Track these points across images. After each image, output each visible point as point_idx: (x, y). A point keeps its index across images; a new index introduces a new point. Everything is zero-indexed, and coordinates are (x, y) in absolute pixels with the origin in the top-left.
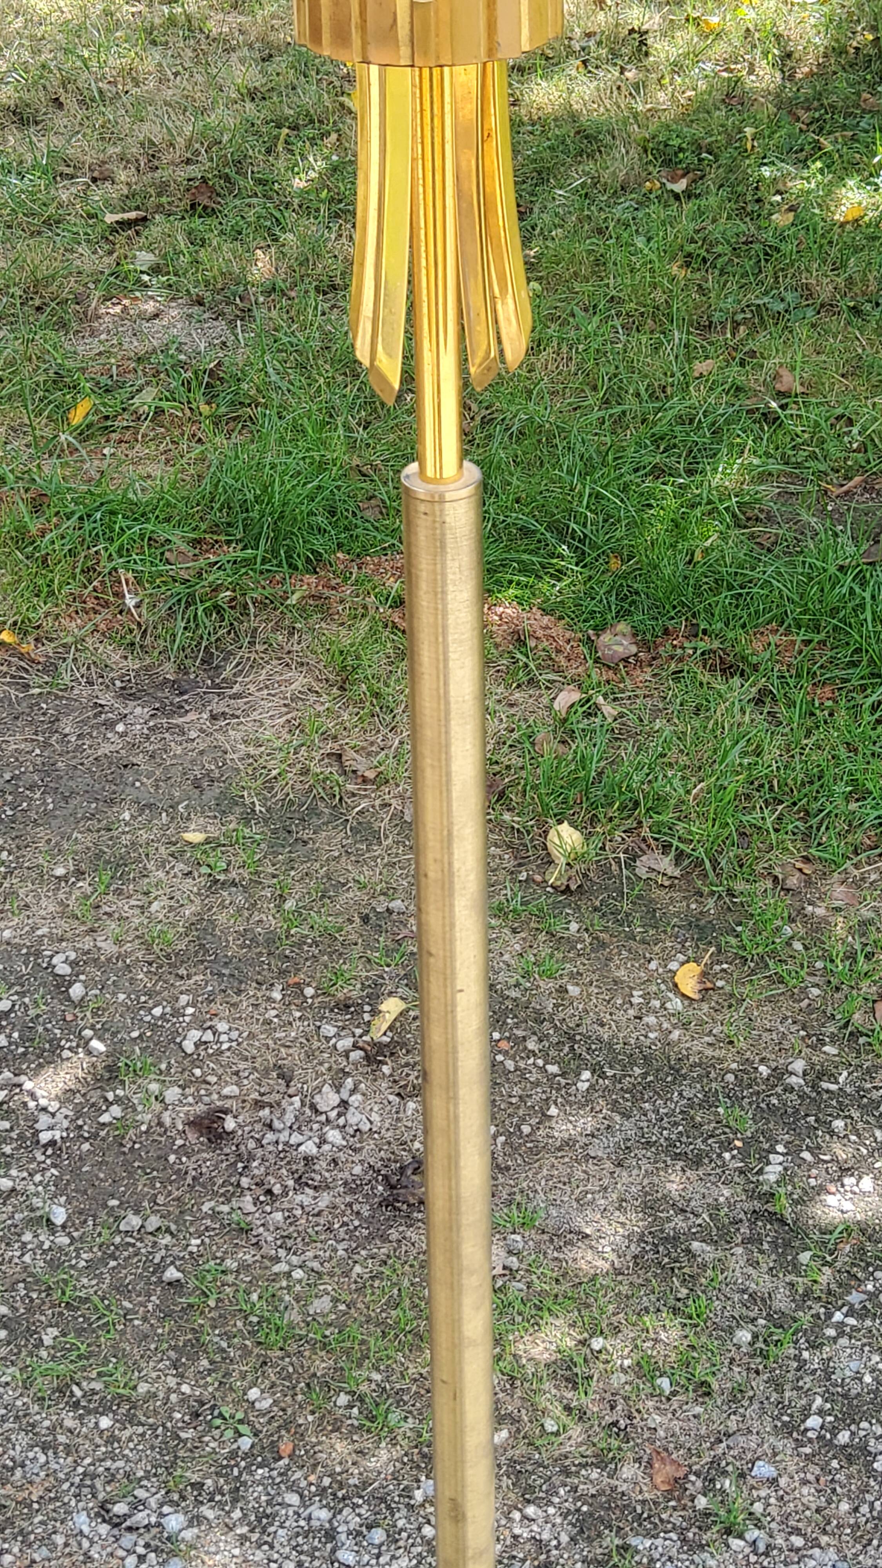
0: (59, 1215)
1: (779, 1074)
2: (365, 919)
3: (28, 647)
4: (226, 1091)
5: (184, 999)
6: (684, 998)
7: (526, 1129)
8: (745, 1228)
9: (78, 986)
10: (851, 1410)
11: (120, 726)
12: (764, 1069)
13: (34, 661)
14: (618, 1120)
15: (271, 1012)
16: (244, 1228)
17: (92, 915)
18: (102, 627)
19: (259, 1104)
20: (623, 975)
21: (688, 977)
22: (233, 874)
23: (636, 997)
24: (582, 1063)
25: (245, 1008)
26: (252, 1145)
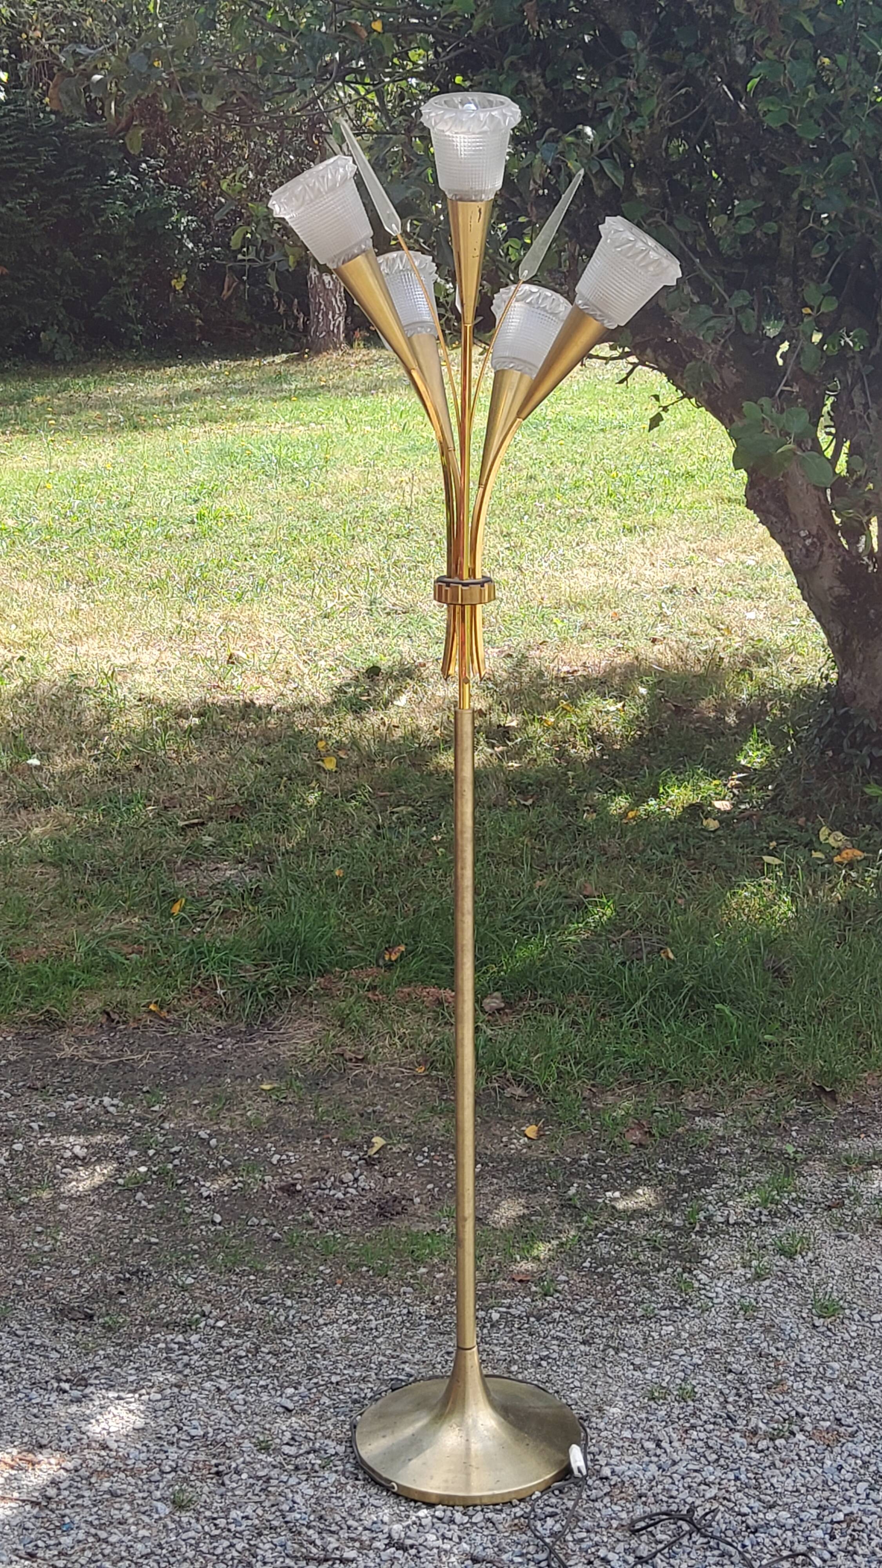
0: (218, 1218)
1: (575, 1161)
3: (164, 1013)
4: (296, 1176)
5: (269, 1145)
6: (529, 1138)
7: (449, 1185)
8: (557, 1210)
9: (213, 1142)
10: (604, 1262)
11: (220, 1046)
12: (568, 1159)
13: (167, 1021)
14: (495, 1181)
15: (316, 1149)
16: (310, 1223)
17: (216, 1117)
18: (204, 1005)
19: (313, 1180)
20: (498, 1132)
21: (531, 1131)
22: (290, 1100)
23: (504, 1139)
24: (477, 1162)
25: (302, 1148)
26: (310, 1195)
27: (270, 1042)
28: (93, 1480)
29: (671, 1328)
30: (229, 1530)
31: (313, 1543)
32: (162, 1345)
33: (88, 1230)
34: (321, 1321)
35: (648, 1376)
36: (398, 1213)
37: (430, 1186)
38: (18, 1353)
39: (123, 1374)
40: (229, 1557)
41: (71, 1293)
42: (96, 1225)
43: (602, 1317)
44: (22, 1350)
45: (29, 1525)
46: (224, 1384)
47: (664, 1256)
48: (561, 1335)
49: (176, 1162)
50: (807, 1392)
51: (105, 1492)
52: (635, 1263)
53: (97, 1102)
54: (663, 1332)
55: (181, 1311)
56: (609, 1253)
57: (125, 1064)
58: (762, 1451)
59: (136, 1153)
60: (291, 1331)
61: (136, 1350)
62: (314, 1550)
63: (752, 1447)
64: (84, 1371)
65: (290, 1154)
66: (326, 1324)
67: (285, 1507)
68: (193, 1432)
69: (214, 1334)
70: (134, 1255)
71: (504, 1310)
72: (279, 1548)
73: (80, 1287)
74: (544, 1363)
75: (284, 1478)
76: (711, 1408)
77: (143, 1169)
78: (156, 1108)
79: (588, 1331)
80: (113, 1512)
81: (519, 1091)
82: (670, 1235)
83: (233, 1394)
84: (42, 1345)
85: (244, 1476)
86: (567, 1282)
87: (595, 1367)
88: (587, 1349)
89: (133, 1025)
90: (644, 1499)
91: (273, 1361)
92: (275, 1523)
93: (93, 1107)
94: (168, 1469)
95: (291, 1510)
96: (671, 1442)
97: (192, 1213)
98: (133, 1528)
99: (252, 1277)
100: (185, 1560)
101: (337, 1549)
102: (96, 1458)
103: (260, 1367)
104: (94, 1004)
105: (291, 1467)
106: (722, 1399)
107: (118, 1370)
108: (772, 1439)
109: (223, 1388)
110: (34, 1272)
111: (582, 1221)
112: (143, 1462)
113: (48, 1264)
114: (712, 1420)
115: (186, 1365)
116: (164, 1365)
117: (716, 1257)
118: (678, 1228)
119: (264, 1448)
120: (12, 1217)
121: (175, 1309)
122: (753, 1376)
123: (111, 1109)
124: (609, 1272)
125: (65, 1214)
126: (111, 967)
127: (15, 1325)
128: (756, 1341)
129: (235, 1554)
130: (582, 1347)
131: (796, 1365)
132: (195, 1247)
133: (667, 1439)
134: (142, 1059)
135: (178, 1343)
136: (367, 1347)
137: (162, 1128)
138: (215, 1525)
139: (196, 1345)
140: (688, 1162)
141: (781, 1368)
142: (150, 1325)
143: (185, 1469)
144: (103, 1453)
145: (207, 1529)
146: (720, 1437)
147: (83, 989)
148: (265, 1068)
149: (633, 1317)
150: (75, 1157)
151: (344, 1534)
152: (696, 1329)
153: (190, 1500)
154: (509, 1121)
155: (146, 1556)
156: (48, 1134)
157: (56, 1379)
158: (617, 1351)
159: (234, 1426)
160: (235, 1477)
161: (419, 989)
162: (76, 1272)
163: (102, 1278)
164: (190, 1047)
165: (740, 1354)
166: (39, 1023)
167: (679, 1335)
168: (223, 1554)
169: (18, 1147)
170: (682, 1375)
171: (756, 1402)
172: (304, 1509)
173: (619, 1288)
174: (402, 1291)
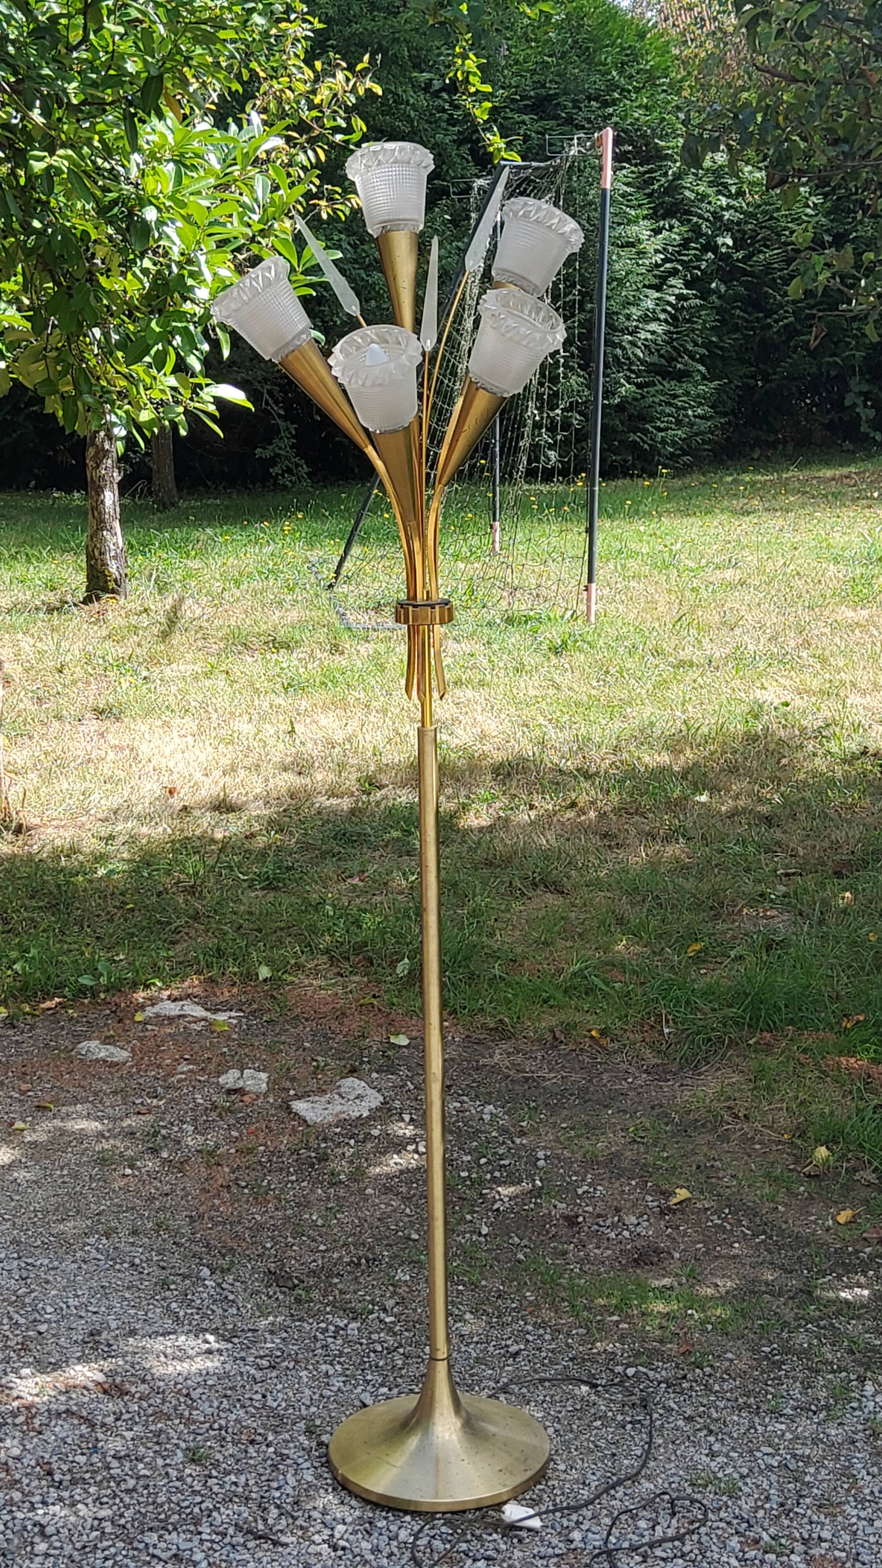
0: (485, 1230)
2: (698, 1167)
3: (605, 1041)
4: (586, 1209)
5: (589, 1176)
6: (836, 1222)
7: (718, 1248)
8: (792, 1294)
9: (541, 1163)
10: (788, 1351)
14: (765, 1254)
15: (627, 1188)
17: (568, 1143)
18: (648, 1040)
19: (599, 1216)
20: (813, 1210)
21: (845, 1216)
23: (812, 1218)
24: (764, 1232)
25: (617, 1184)
26: (586, 1228)
27: (682, 1085)
28: (151, 1419)
29: (783, 1427)
30: (211, 1490)
31: (265, 1520)
32: (323, 1325)
33: (371, 1216)
35: (713, 1464)
36: (650, 1264)
37: (701, 1246)
38: (208, 1302)
39: (268, 1340)
40: (188, 1511)
41: (302, 1264)
43: (729, 1401)
44: (214, 1301)
45: (69, 1440)
46: (336, 1370)
47: (853, 1361)
48: (674, 1406)
49: (497, 1174)
50: (854, 1520)
51: (151, 1431)
52: (817, 1359)
54: (770, 1429)
56: (802, 1344)
57: (534, 1080)
58: (746, 1560)
59: (469, 1158)
61: (300, 1324)
62: (261, 1527)
65: (599, 1188)
66: (477, 1343)
67: (275, 1485)
68: (270, 1403)
69: (376, 1325)
71: (646, 1370)
72: (235, 1516)
73: (315, 1261)
74: (629, 1426)
75: (300, 1461)
76: (740, 1508)
77: (464, 1174)
78: (524, 1124)
79: (701, 1409)
80: (141, 1448)
82: (878, 1342)
83: (335, 1381)
84: (233, 1301)
85: (271, 1449)
86: (731, 1360)
87: (673, 1442)
88: (684, 1425)
92: (254, 1495)
93: (474, 1111)
94: (217, 1426)
95: (278, 1489)
96: (669, 1527)
97: (471, 1221)
98: (141, 1466)
101: (281, 1531)
102: (174, 1402)
103: (381, 1363)
105: (317, 1454)
107: (268, 1336)
108: (766, 1552)
109: (331, 1372)
110: (289, 1239)
111: (805, 1310)
112: (205, 1416)
113: (309, 1236)
114: (728, 1519)
115: (323, 1347)
119: (309, 1432)
120: (320, 1191)
122: (816, 1491)
123: (487, 1117)
124: (783, 1362)
127: (229, 1279)
128: (855, 1460)
129: (196, 1510)
130: (681, 1422)
131: (872, 1492)
134: (552, 1079)
135: (338, 1327)
136: (490, 1372)
137: (513, 1142)
139: (349, 1332)
141: (853, 1492)
142: (333, 1306)
143: (230, 1430)
144: (182, 1400)
146: (719, 1537)
147: (551, 1007)
148: (652, 1108)
149: (758, 1408)
150: (416, 1151)
151: (299, 1522)
152: (806, 1434)
153: (207, 1457)
154: (835, 1202)
155: (128, 1491)
156: (411, 1127)
157: (215, 1331)
158: (711, 1432)
159: (308, 1407)
160: (264, 1448)
161: (853, 1060)
162: (322, 1248)
163: (341, 1258)
164: (605, 1076)
165: (826, 1468)
166: (491, 1029)
167: (783, 1435)
168: (187, 1507)
169: (375, 1132)
170: (745, 1471)
171: (791, 1515)
172: (289, 1490)
173: (772, 1380)
174: (574, 1332)
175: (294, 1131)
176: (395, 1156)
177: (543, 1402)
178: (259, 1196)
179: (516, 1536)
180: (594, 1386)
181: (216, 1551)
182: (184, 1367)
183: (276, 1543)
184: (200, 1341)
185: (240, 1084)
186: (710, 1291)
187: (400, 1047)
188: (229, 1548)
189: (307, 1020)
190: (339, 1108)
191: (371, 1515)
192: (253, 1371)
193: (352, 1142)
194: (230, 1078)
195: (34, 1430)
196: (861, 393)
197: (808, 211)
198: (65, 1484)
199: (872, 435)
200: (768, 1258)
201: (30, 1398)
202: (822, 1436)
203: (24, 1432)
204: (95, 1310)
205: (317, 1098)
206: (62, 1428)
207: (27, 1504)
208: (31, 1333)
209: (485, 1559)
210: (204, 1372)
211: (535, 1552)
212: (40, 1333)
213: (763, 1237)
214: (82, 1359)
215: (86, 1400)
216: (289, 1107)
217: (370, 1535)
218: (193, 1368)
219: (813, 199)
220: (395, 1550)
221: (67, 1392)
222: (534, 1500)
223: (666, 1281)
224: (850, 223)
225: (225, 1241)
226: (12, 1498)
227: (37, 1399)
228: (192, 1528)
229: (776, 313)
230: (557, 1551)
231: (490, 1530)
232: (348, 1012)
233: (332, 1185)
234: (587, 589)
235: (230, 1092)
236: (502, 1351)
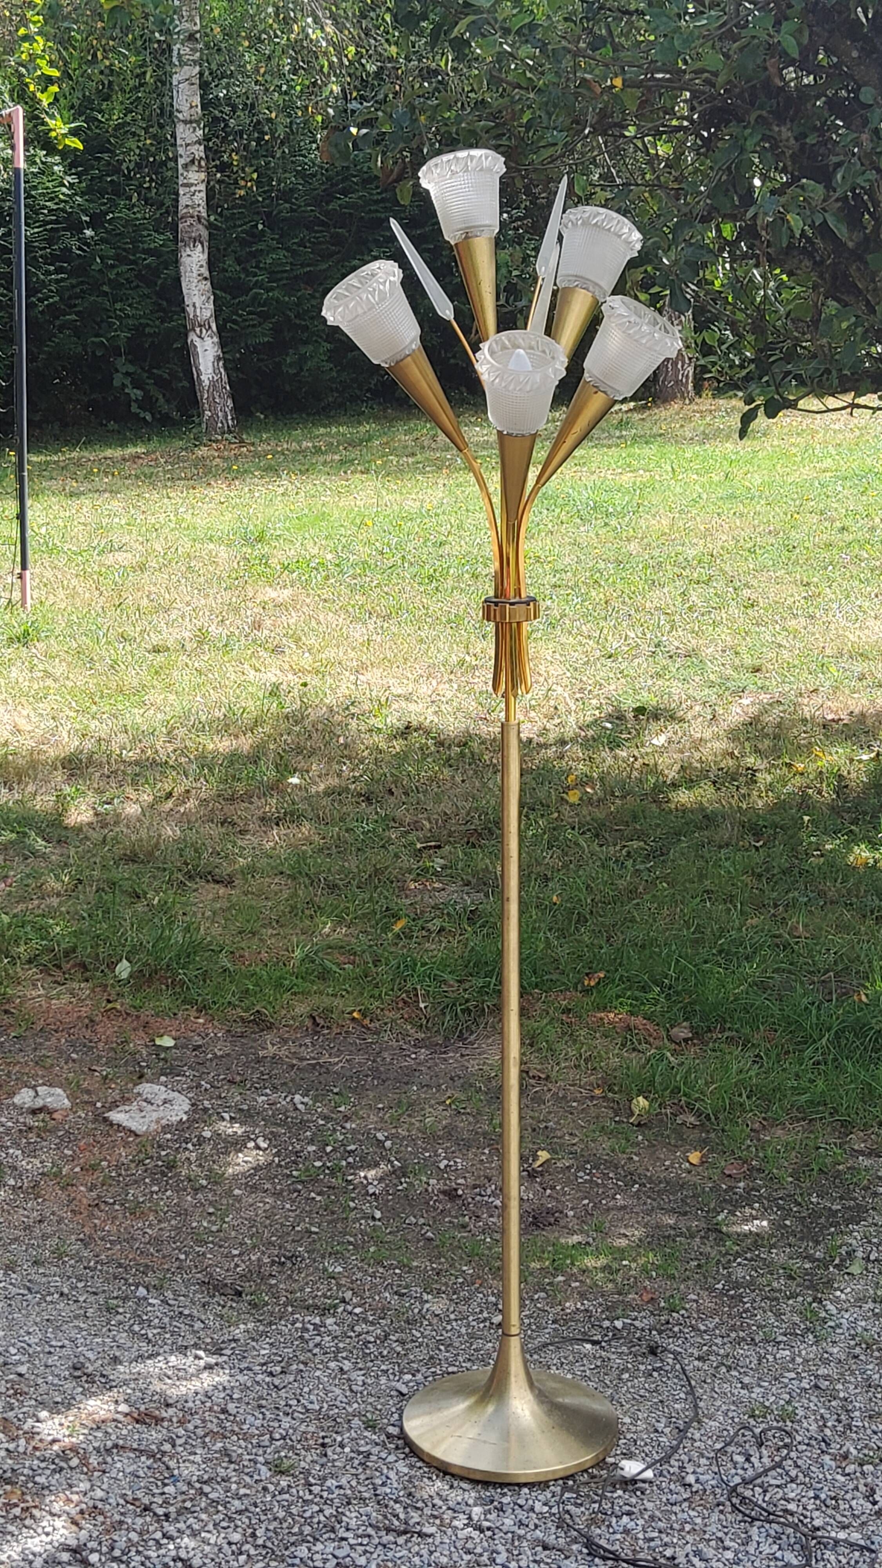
0: (378, 1215)
1: (731, 1188)
2: (534, 1130)
3: (367, 1021)
4: (459, 1181)
5: (440, 1151)
6: (691, 1164)
7: (604, 1202)
8: (702, 1233)
9: (388, 1144)
10: (737, 1285)
11: (413, 1056)
12: (724, 1186)
13: (368, 1029)
14: (649, 1201)
15: (484, 1157)
16: (464, 1226)
17: (396, 1122)
18: (406, 1016)
19: (475, 1187)
20: (662, 1156)
21: (695, 1157)
22: (468, 1110)
23: (667, 1163)
24: (635, 1182)
25: (470, 1156)
26: (470, 1200)
27: (462, 1056)
28: (207, 1440)
29: (787, 1352)
30: (321, 1497)
31: (397, 1516)
32: (299, 1325)
33: (257, 1215)
34: (452, 1316)
35: (754, 1395)
36: (550, 1224)
37: (586, 1202)
38: (166, 1320)
39: (257, 1348)
40: (315, 1520)
41: (228, 1270)
42: (265, 1211)
43: (723, 1337)
44: (171, 1318)
45: (141, 1473)
46: (347, 1365)
47: (798, 1285)
48: (679, 1349)
49: (351, 1160)
51: (216, 1452)
52: (767, 1289)
53: (288, 1099)
54: (778, 1356)
55: (325, 1296)
56: (744, 1277)
57: (321, 1066)
58: (848, 1475)
59: (314, 1148)
60: (422, 1323)
61: (274, 1327)
62: (396, 1523)
63: (839, 1470)
64: (223, 1342)
65: (458, 1160)
66: (456, 1320)
67: (379, 1481)
68: (310, 1406)
69: (350, 1319)
70: (293, 1241)
71: (629, 1321)
72: (364, 1518)
73: (237, 1266)
74: (655, 1374)
75: (383, 1455)
76: (808, 1430)
77: (318, 1164)
78: (342, 1109)
79: (705, 1348)
80: (219, 1469)
81: (692, 1119)
82: (807, 1266)
83: (354, 1375)
84: (189, 1315)
85: (347, 1450)
86: (696, 1301)
87: (705, 1382)
88: (701, 1364)
89: (336, 1030)
90: (721, 1508)
91: (399, 1349)
92: (366, 1495)
93: (284, 1103)
94: (277, 1436)
95: (384, 1484)
96: (761, 1458)
97: (355, 1208)
98: (234, 1486)
99: (397, 1271)
100: (275, 1519)
101: (418, 1523)
102: (215, 1421)
103: (385, 1353)
104: (301, 1009)
105: (393, 1446)
106: (821, 1423)
107: (254, 1344)
108: (861, 1465)
109: (346, 1368)
110: (197, 1249)
111: (724, 1246)
112: (257, 1429)
113: (212, 1242)
114: (806, 1441)
115: (316, 1346)
116: (296, 1343)
117: (849, 1290)
118: (818, 1260)
119: (370, 1426)
120: (189, 1198)
121: (319, 1294)
122: (857, 1405)
123: (300, 1106)
124: (741, 1296)
125: (238, 1199)
126: (324, 975)
127: (169, 1294)
128: (869, 1372)
129: (322, 1519)
130: (696, 1363)
132: (352, 1239)
133: (758, 1455)
134: (338, 1063)
135: (314, 1324)
136: (490, 1345)
137: (344, 1128)
138: (310, 1491)
139: (330, 1328)
140: (841, 1198)
142: (292, 1306)
143: (294, 1438)
144: (222, 1416)
145: (301, 1493)
146: (810, 1458)
147: (295, 994)
148: (452, 1079)
149: (753, 1339)
150: (258, 1147)
151: (428, 1511)
152: (812, 1356)
153: (292, 1466)
154: (676, 1146)
155: (240, 1512)
156: (237, 1125)
157: (196, 1346)
158: (729, 1369)
159: (348, 1403)
160: (338, 1450)
161: (612, 1015)
162: (236, 1252)
163: (259, 1260)
164: (386, 1054)
165: (849, 1382)
166: (249, 1022)
167: (793, 1360)
168: (311, 1517)
169: (207, 1134)
170: (787, 1397)
171: (855, 1429)
172: (395, 1485)
173: (745, 1311)
174: (536, 1297)
175: (126, 1144)
176: (240, 1155)
177: (562, 1364)
178: (135, 1211)
179: (637, 1489)
180: (594, 1343)
181: (371, 1553)
182: (195, 1385)
183: (420, 1534)
184: (191, 1358)
185: (39, 1103)
186: (623, 1242)
187: (168, 1048)
188: (380, 1547)
189: (56, 1031)
190: (155, 1116)
191: (488, 1494)
192: (268, 1379)
193: (190, 1146)
194: (24, 1097)
195: (95, 1470)
196: (127, 374)
197: (64, 190)
198: (173, 1516)
199: (142, 415)
200: (655, 1204)
201: (66, 1440)
202: (826, 1355)
203: (86, 1474)
204: (60, 1344)
205: (127, 1108)
206: (121, 1464)
207: (151, 1543)
208: (11, 1377)
209: (627, 1515)
210: (221, 1388)
211: (664, 1499)
212: (20, 1375)
213: (637, 1186)
214: (87, 1394)
215: (124, 1432)
216: (106, 1120)
217: (504, 1512)
218: (205, 1385)
219: (68, 178)
220: (537, 1521)
221: (99, 1428)
222: (625, 1454)
223: (576, 1238)
224: (105, 204)
225: (135, 1259)
226: (130, 1540)
227: (74, 1440)
228: (333, 1536)
229: (40, 292)
230: (685, 1496)
231: (610, 1488)
232: (97, 1019)
233: (196, 1190)
234: (21, 577)
235: (34, 1112)
236: (487, 1324)
